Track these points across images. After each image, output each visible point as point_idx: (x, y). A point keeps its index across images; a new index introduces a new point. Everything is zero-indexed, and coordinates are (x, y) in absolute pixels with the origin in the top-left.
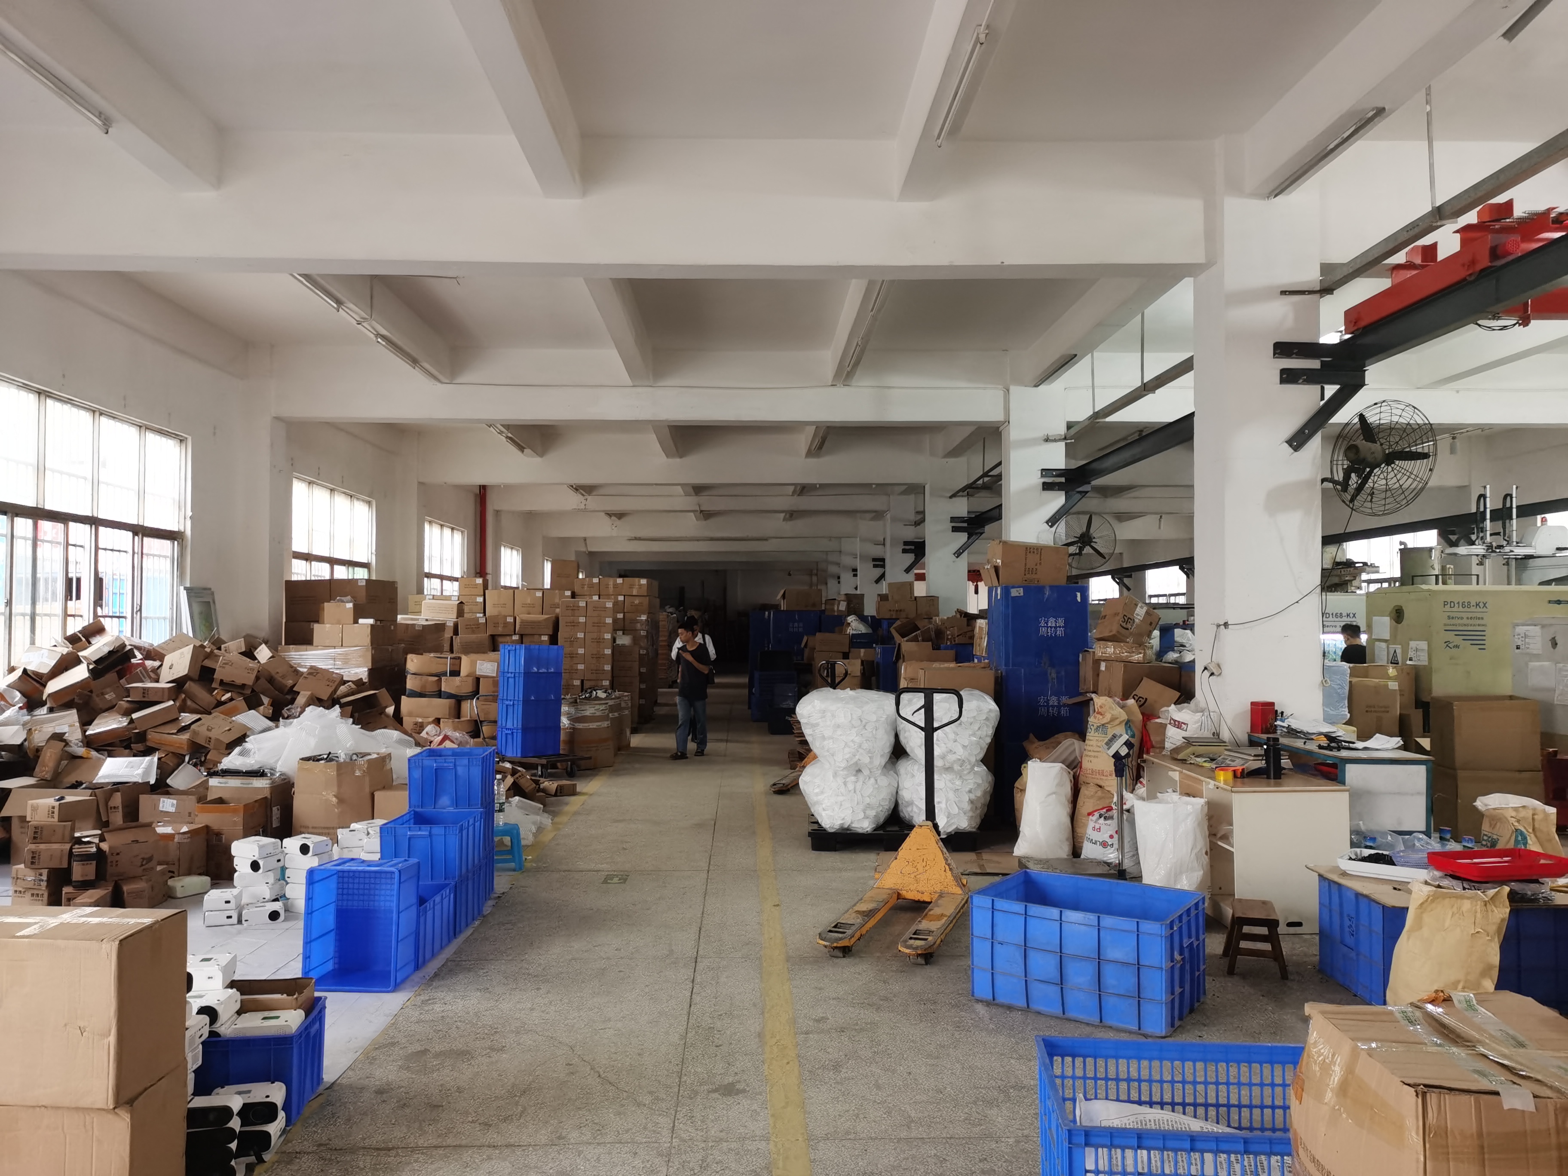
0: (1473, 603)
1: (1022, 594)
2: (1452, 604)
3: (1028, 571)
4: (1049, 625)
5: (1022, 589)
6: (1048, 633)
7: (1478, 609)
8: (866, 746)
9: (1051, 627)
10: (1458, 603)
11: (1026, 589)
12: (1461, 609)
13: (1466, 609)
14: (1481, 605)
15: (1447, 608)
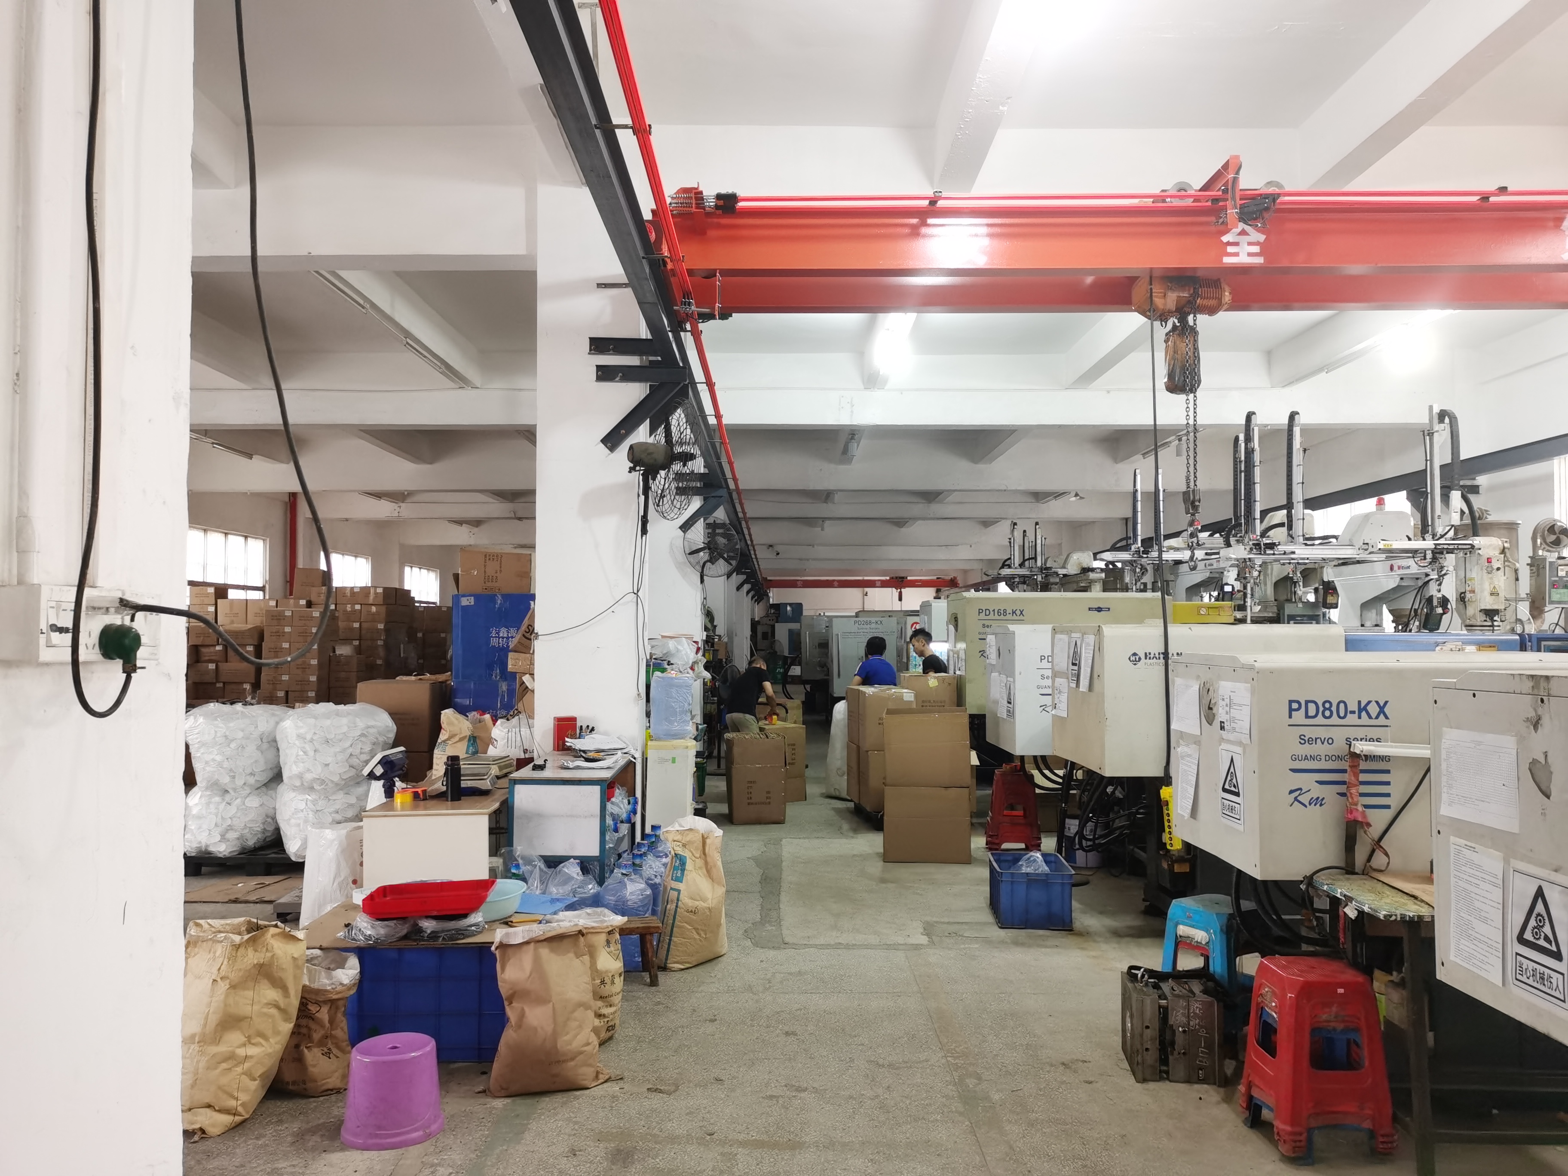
0: (1009, 611)
1: (472, 603)
2: (987, 611)
3: (487, 579)
4: (501, 635)
5: (472, 598)
6: (499, 643)
7: (1015, 617)
8: (226, 764)
9: (503, 638)
10: (994, 610)
11: (477, 597)
12: (997, 617)
13: (1002, 617)
14: (1018, 612)
15: (982, 616)
